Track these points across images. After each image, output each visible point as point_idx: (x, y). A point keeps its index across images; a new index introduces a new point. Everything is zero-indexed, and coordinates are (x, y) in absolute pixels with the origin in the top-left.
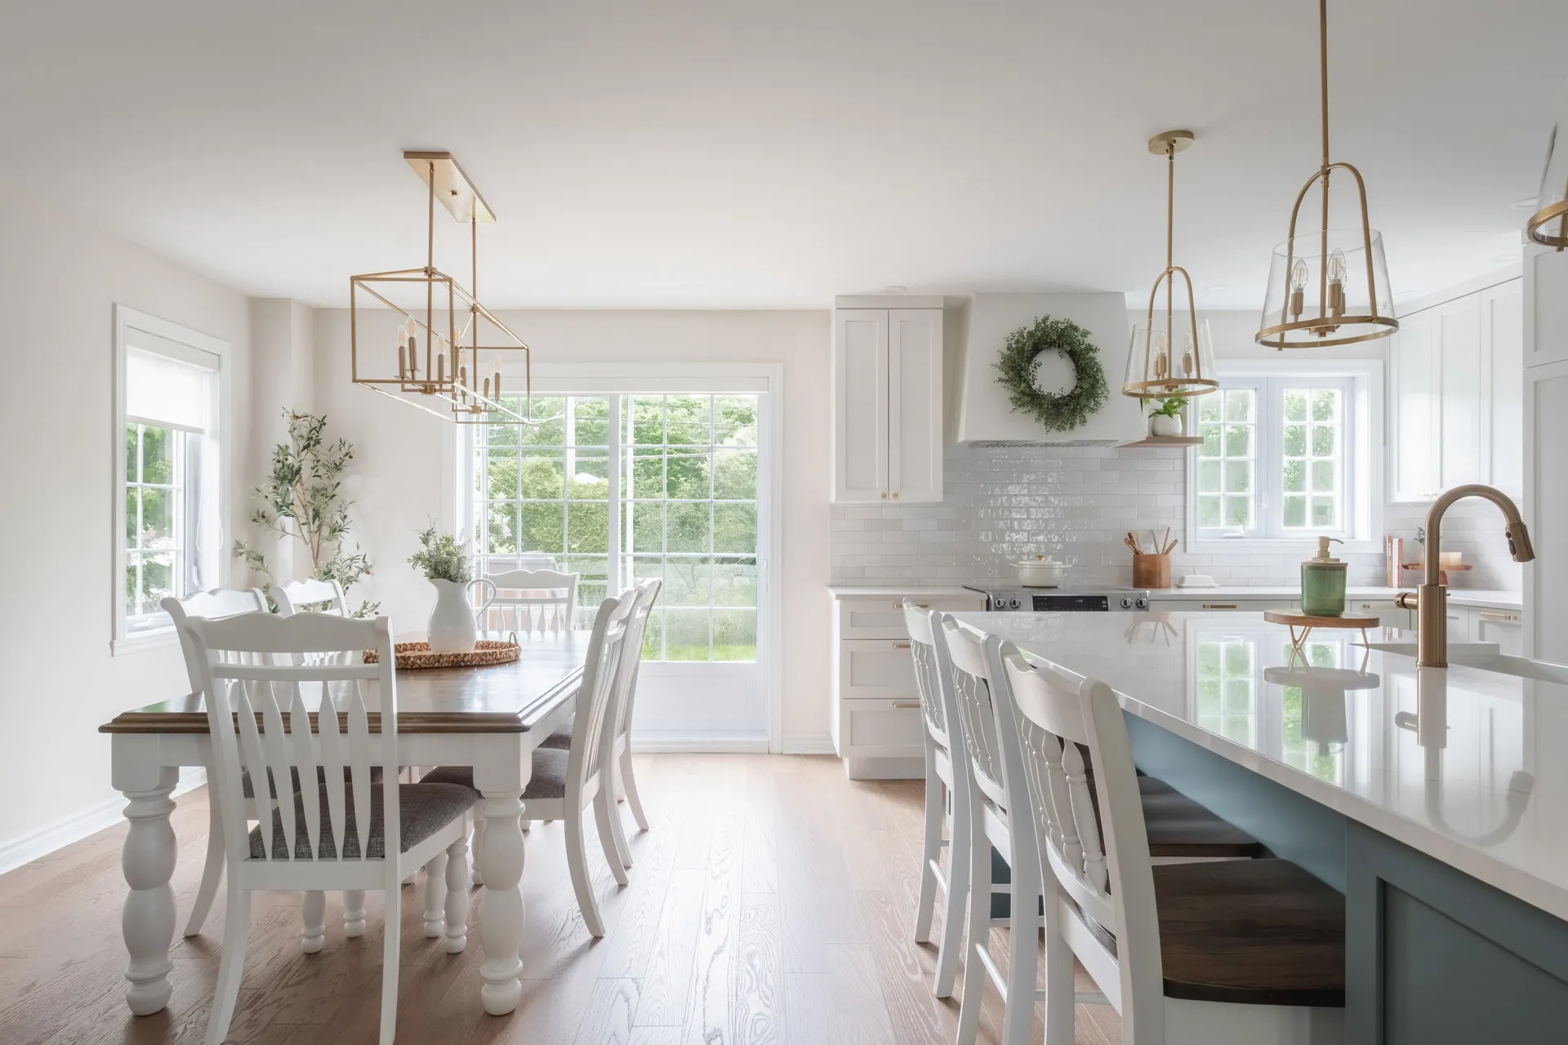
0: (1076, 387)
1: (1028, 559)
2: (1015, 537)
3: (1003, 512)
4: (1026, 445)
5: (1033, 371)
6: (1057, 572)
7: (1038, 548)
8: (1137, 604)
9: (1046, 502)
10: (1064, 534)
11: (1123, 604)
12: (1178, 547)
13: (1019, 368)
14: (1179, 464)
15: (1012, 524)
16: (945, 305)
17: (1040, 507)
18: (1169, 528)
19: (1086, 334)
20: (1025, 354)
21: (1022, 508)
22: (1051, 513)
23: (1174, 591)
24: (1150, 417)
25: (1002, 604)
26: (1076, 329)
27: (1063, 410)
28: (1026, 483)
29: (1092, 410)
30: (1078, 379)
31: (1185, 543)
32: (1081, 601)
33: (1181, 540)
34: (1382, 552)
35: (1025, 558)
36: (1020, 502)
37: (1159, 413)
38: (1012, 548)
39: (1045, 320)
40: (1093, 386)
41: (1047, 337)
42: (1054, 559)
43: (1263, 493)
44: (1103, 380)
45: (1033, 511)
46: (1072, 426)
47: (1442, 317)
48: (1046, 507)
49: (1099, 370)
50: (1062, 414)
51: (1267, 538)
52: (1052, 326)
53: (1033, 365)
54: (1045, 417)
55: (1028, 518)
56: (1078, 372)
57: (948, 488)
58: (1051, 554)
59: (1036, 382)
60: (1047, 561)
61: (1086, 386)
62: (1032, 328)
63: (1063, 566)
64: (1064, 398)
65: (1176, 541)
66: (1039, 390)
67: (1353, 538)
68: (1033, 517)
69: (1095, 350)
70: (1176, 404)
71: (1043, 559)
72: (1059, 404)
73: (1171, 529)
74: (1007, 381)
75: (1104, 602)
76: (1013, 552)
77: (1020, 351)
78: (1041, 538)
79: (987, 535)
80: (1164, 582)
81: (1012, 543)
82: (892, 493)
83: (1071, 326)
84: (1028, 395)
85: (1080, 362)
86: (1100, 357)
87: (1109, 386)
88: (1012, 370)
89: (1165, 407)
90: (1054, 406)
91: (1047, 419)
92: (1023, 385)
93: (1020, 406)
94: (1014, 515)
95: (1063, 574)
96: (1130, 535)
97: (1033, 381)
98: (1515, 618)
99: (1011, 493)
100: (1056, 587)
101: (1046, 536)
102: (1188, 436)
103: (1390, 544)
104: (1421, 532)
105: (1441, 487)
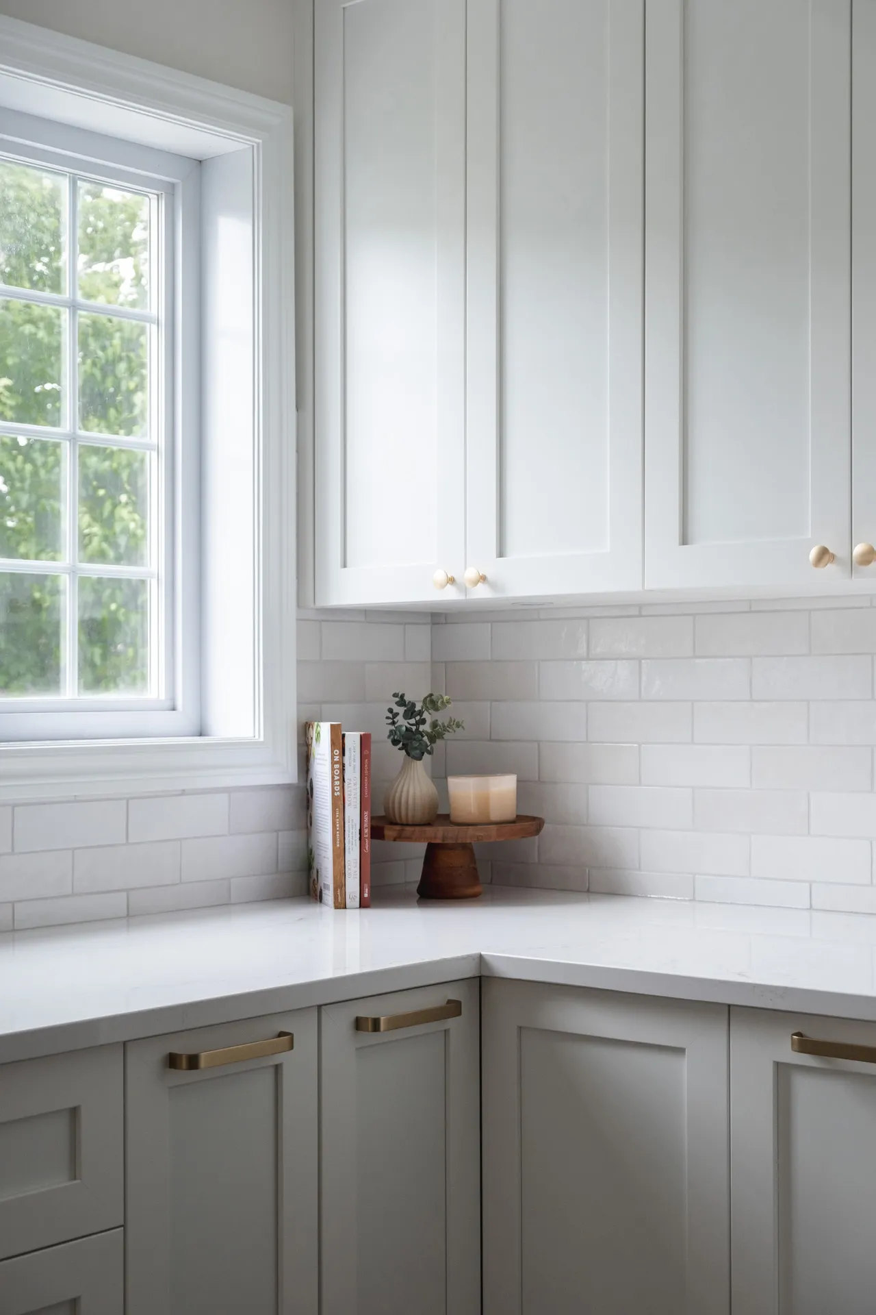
103: (337, 752)
104: (401, 710)
105: (501, 554)
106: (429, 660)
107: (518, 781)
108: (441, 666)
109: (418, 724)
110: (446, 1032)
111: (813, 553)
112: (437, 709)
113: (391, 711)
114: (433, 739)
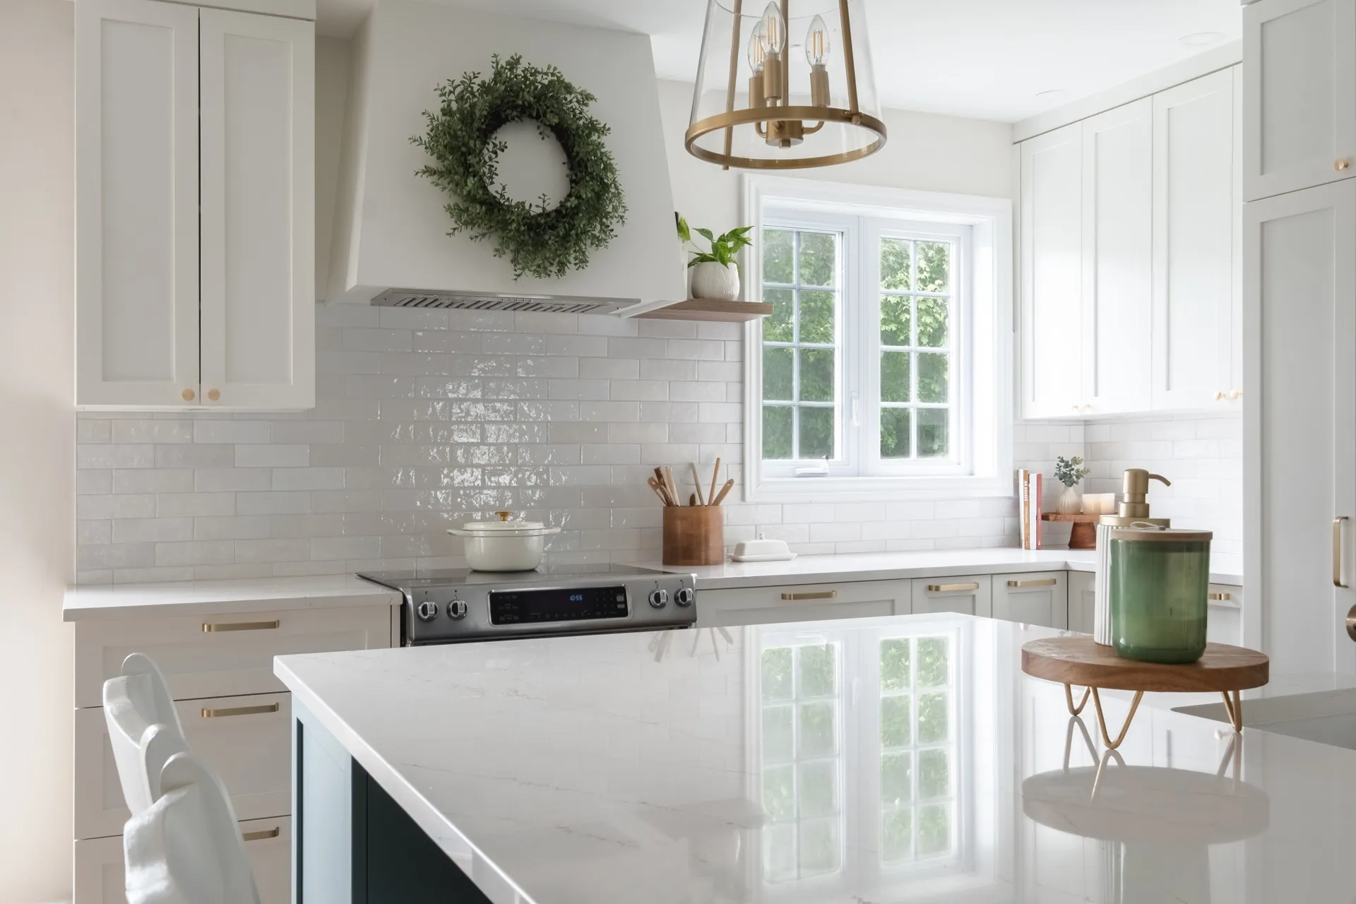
0: (570, 195)
1: (483, 520)
2: (458, 477)
3: (436, 432)
4: (477, 305)
5: (490, 159)
6: (535, 544)
7: (501, 499)
8: (676, 599)
9: (515, 413)
10: (547, 471)
11: (652, 599)
12: (734, 492)
13: (464, 149)
14: (733, 349)
15: (453, 454)
16: (318, 15)
17: (503, 422)
18: (718, 459)
19: (586, 98)
20: (476, 125)
21: (471, 423)
22: (522, 433)
23: (728, 572)
24: (689, 265)
25: (431, 612)
26: (569, 88)
27: (547, 237)
28: (479, 377)
29: (597, 241)
30: (572, 181)
31: (743, 484)
32: (580, 598)
33: (737, 481)
34: (1011, 493)
35: (478, 516)
36: (468, 413)
37: (703, 258)
38: (454, 500)
39: (514, 63)
40: (598, 196)
41: (517, 96)
42: (529, 519)
43: (854, 401)
44: (617, 188)
45: (492, 429)
46: (561, 270)
47: (1096, 134)
48: (515, 422)
49: (609, 168)
50: (544, 244)
51: (858, 476)
52: (525, 77)
53: (491, 147)
54: (512, 247)
55: (483, 442)
56: (571, 169)
57: (325, 382)
58: (523, 508)
59: (496, 179)
60: (519, 522)
61: (587, 194)
62: (487, 75)
63: (546, 532)
64: (548, 215)
65: (731, 482)
66: (502, 195)
67: (972, 474)
68: (491, 440)
69: (603, 131)
70: (730, 244)
71: (510, 518)
72: (539, 225)
73: (721, 462)
74: (441, 174)
75: (620, 598)
76: (456, 507)
77: (467, 117)
78: (505, 479)
79: (406, 474)
80: (713, 554)
81: (454, 490)
82: (206, 389)
83: (560, 81)
84: (482, 203)
85: (576, 149)
86: (611, 144)
87: (626, 199)
88: (451, 153)
89: (715, 247)
90: (530, 227)
91: (517, 251)
92: (471, 181)
93: (466, 224)
94: (457, 438)
95: (546, 544)
96: (658, 472)
97: (491, 178)
98: (1228, 597)
99: (450, 395)
100: (532, 571)
101: (516, 475)
102: (747, 300)
103: (1026, 482)
104: (1062, 464)
105: (1096, 395)
106: (1082, 441)
107: (1116, 497)
108: (1088, 445)
109: (1070, 471)
110: (1051, 591)
111: (1216, 395)
112: (1077, 464)
113: (1058, 465)
114: (1078, 477)
